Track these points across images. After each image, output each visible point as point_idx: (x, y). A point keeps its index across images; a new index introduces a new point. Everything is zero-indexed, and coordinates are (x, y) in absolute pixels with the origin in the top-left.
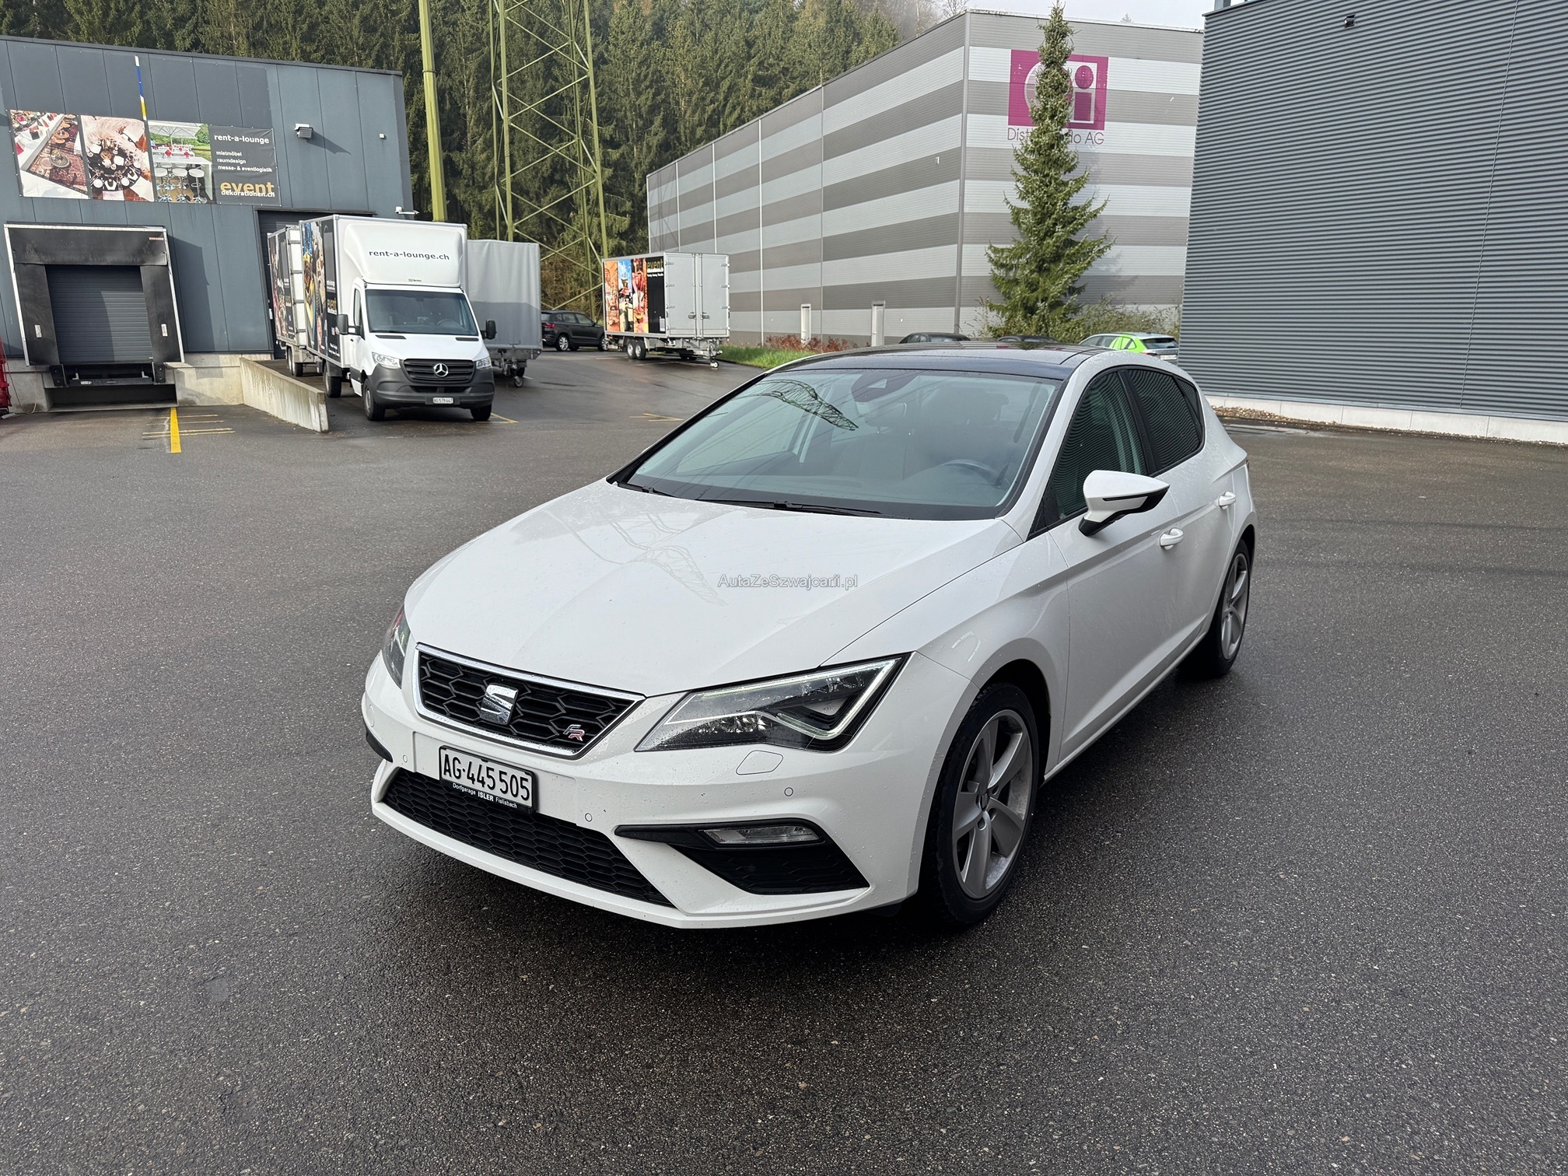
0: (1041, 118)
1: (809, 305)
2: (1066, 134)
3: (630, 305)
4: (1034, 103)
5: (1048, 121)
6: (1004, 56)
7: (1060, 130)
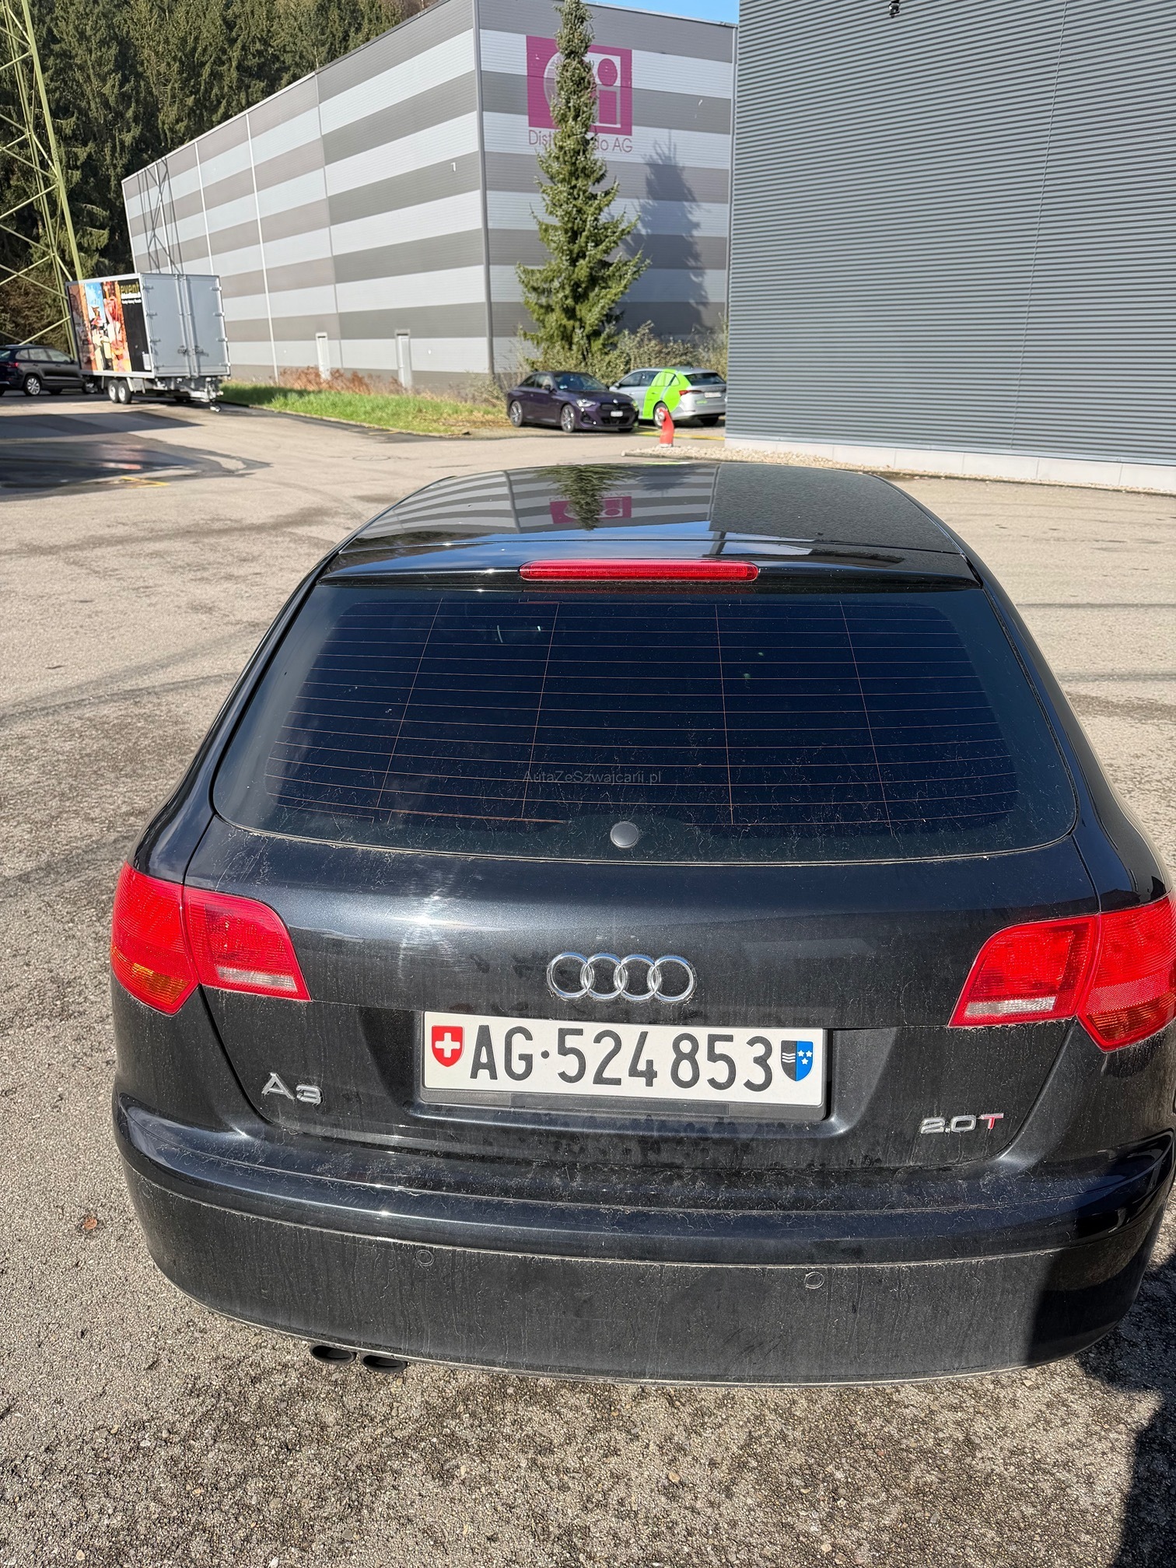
0: (563, 119)
1: (325, 334)
2: (592, 139)
3: (105, 338)
4: (556, 103)
5: (571, 122)
6: (519, 42)
7: (585, 133)
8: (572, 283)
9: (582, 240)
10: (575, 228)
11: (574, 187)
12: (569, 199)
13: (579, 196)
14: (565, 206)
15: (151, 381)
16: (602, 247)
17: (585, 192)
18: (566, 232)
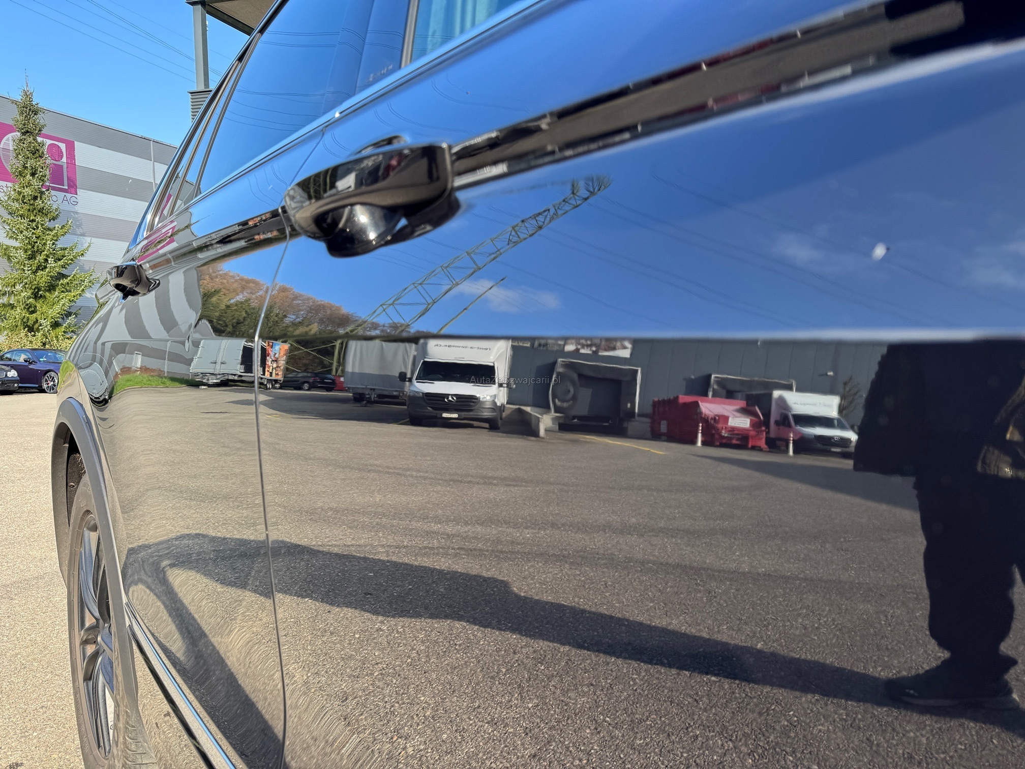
0: (21, 176)
2: (46, 192)
8: (33, 287)
9: (40, 258)
10: (36, 249)
11: (33, 221)
12: (27, 228)
13: (38, 228)
14: (25, 233)
16: (61, 263)
17: (42, 225)
18: (26, 251)
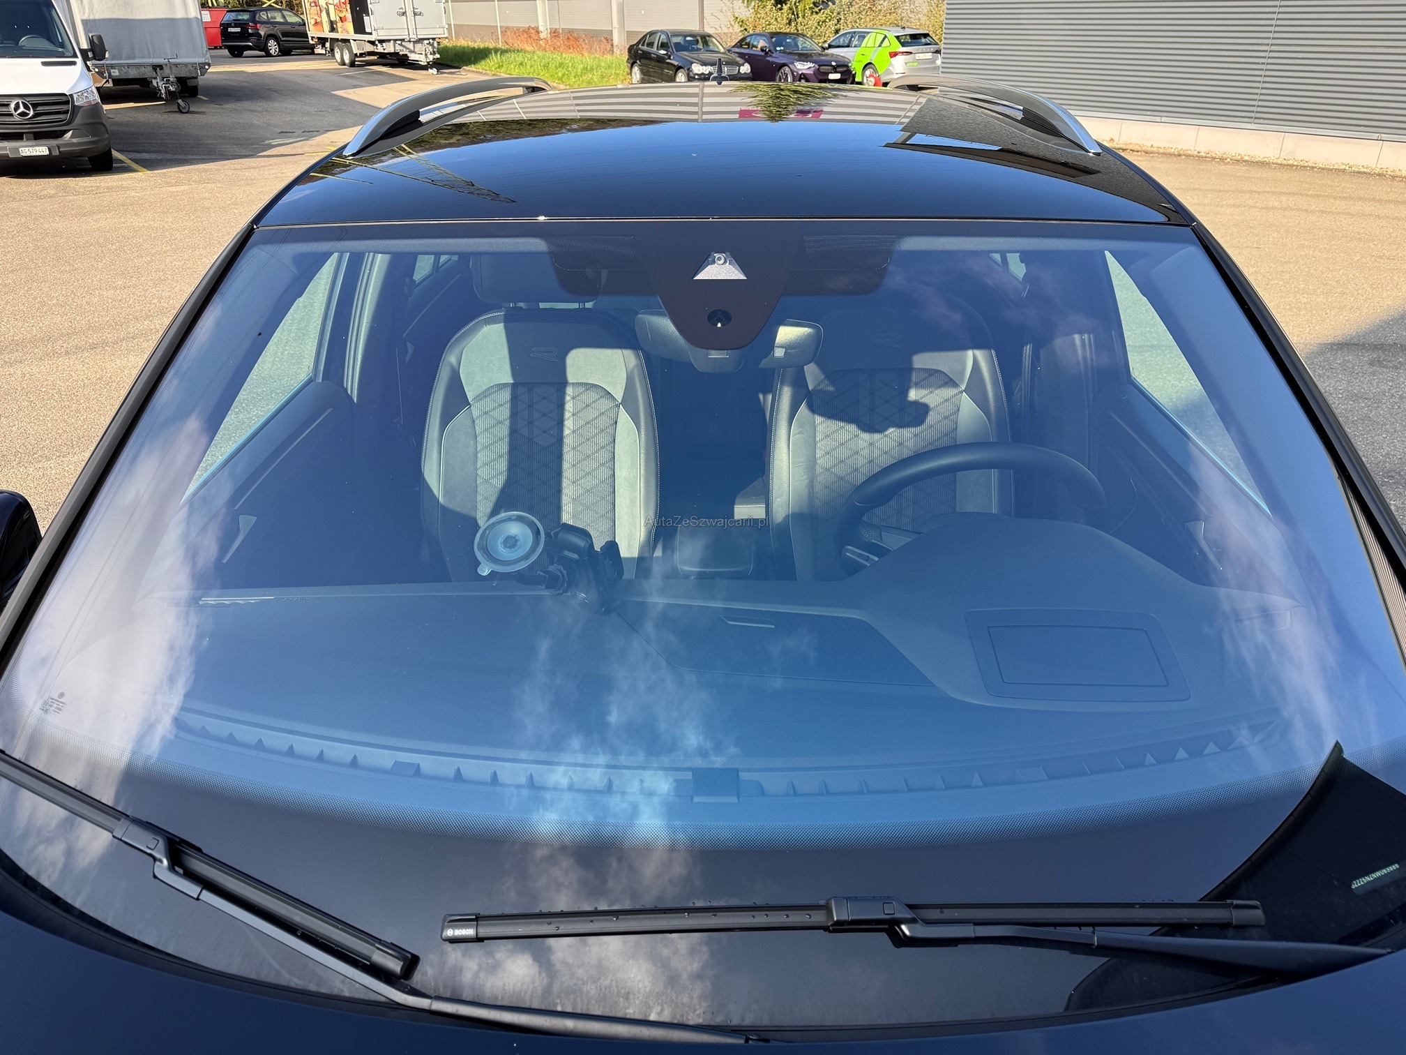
15: (372, 43)
